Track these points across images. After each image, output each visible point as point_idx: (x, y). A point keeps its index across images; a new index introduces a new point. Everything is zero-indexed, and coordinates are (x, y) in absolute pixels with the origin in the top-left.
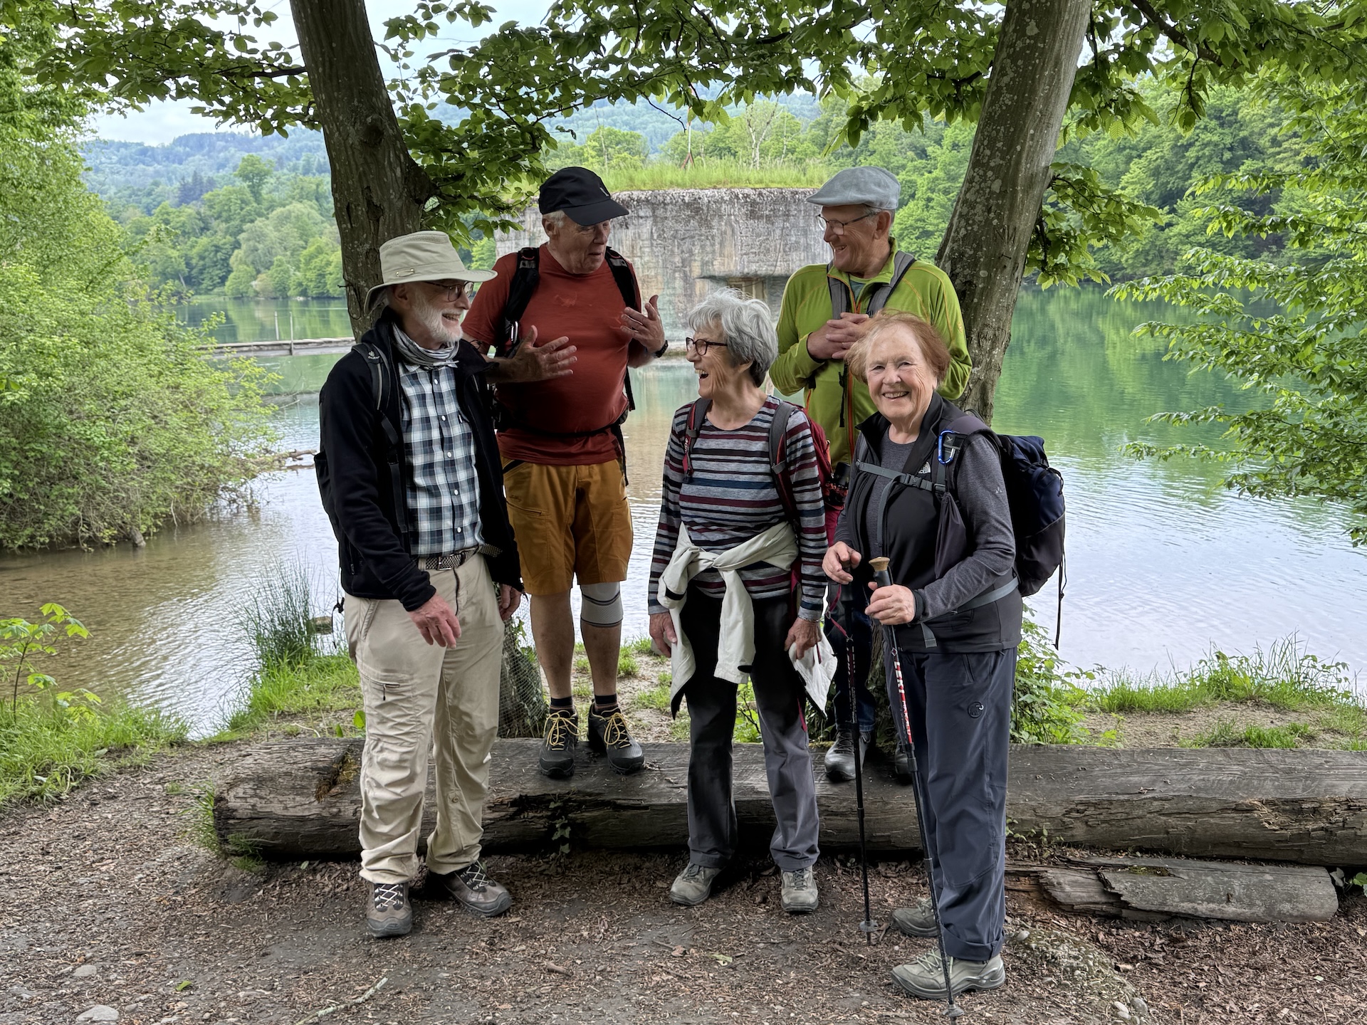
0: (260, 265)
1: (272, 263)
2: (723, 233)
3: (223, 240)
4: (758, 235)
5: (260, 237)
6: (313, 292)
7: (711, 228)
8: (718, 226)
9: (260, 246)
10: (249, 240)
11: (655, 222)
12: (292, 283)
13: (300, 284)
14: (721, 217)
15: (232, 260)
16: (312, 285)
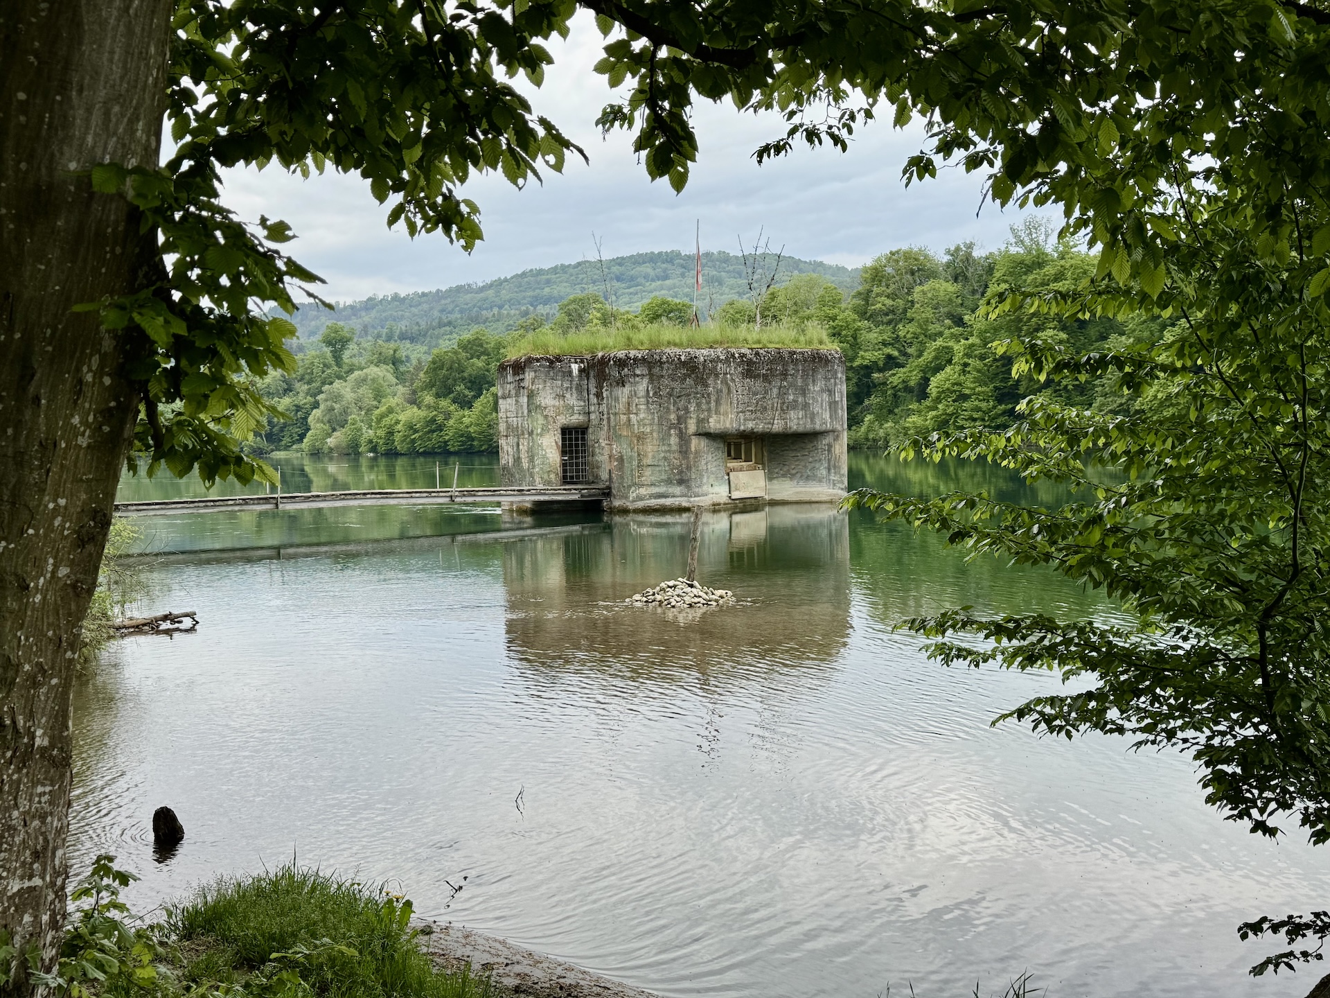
0: (336, 423)
1: (346, 421)
2: (719, 392)
3: (303, 399)
4: (755, 394)
5: (337, 397)
6: (382, 449)
7: (707, 386)
8: (714, 385)
9: (337, 406)
10: (326, 400)
11: (651, 381)
12: (363, 441)
13: (370, 441)
14: (717, 375)
15: (310, 419)
16: (381, 442)
